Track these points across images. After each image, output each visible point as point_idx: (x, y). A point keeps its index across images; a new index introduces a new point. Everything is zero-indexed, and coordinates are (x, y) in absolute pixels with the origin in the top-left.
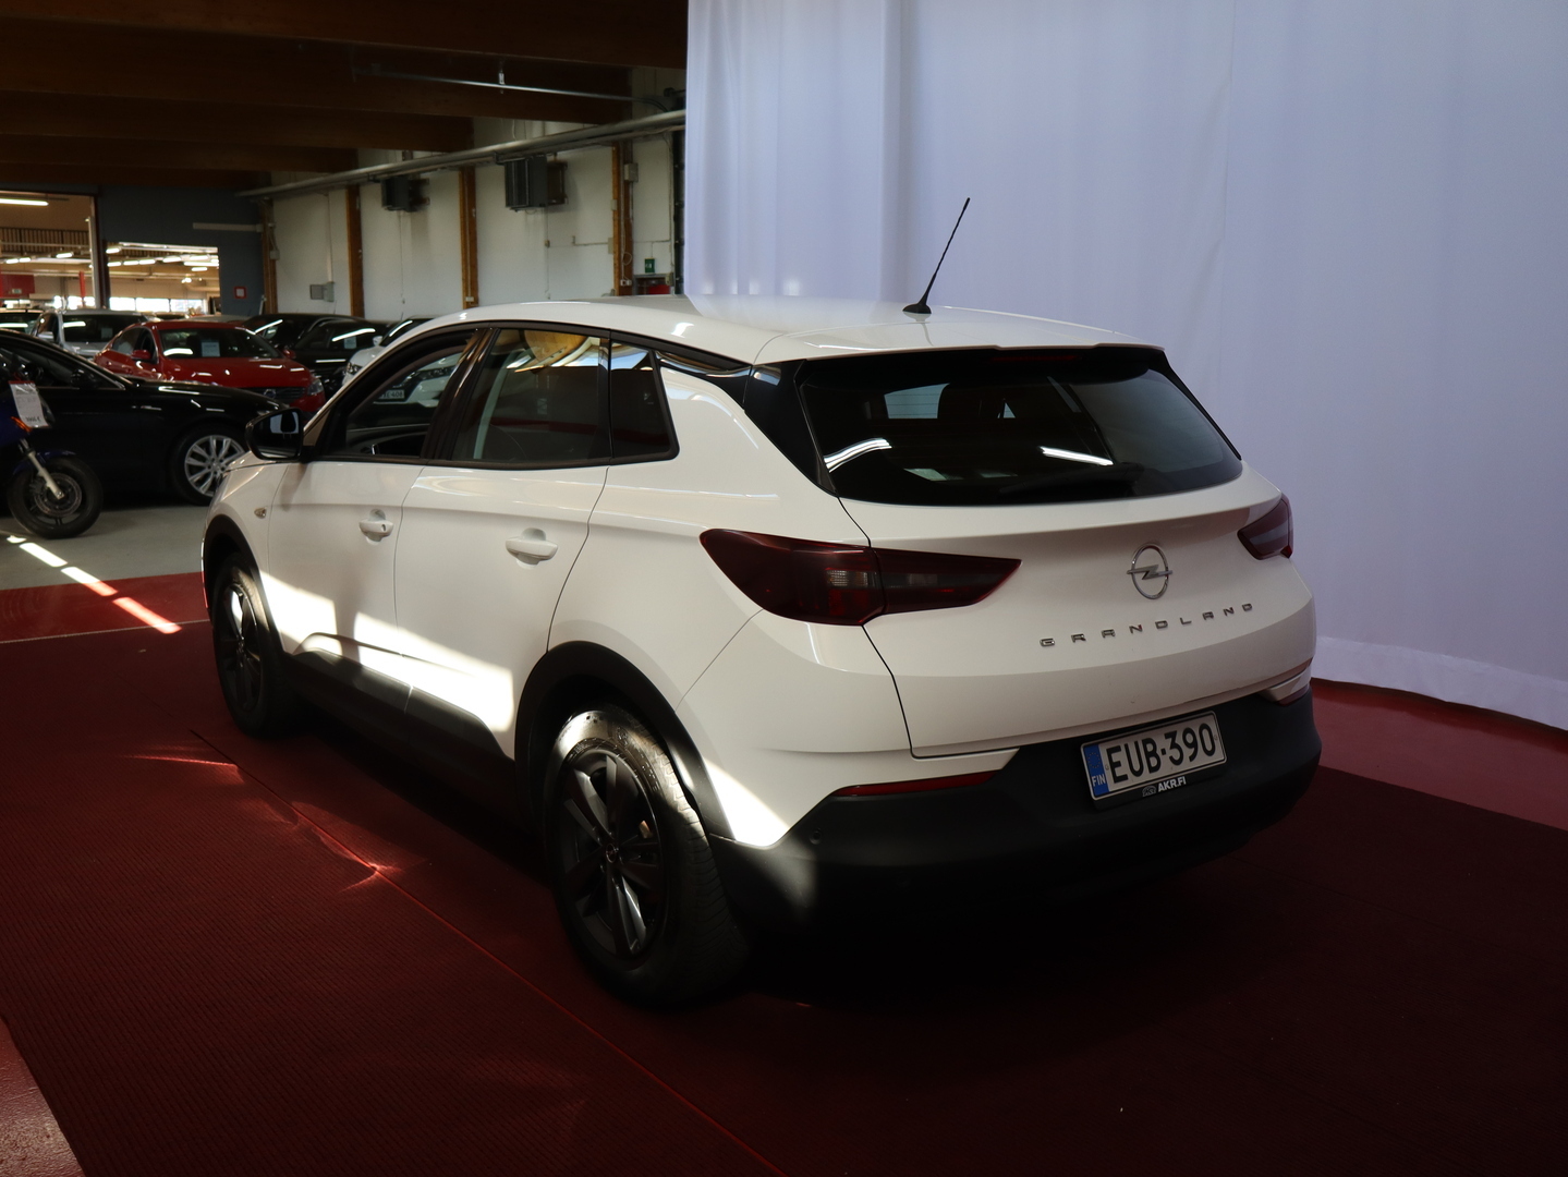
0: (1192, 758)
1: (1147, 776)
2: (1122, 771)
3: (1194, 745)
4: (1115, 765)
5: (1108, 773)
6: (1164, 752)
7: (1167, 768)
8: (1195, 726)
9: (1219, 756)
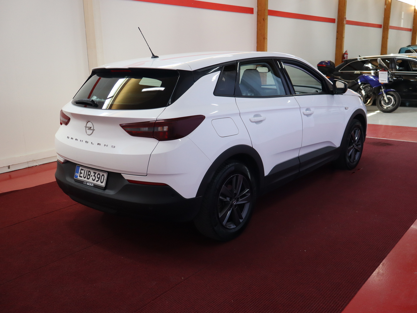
0: (97, 181)
1: (86, 179)
2: (82, 175)
3: (99, 178)
4: (81, 173)
5: (79, 174)
6: (92, 176)
7: (90, 180)
8: (101, 174)
9: (103, 185)
